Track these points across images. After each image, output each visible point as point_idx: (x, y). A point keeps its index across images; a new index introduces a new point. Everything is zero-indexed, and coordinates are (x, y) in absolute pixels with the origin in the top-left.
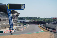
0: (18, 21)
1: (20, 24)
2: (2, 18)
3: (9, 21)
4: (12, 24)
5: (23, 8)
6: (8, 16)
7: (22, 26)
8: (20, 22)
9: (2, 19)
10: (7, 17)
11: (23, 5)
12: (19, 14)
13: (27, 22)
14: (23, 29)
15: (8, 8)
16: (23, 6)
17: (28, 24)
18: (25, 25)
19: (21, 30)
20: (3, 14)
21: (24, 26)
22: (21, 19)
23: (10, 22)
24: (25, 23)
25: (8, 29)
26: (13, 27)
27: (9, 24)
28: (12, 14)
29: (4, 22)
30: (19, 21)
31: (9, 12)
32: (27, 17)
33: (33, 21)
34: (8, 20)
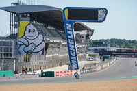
0: (90, 48)
1: (94, 56)
2: (51, 41)
3: (69, 48)
4: (76, 56)
5: (101, 19)
6: (66, 37)
7: (98, 60)
8: (96, 51)
9: (52, 43)
10: (63, 39)
11: (102, 10)
12: (93, 31)
13: (110, 51)
14: (102, 68)
15: (67, 18)
16: (101, 14)
17: (115, 55)
18: (108, 58)
19: (97, 69)
20: (55, 33)
21: (104, 60)
22: (96, 43)
23: (69, 50)
24: (106, 55)
25: (66, 67)
26: (77, 63)
27: (67, 55)
28: (75, 33)
29: (57, 50)
30: (93, 48)
31: (69, 26)
32: (112, 40)
33: (127, 49)
34: (65, 46)
